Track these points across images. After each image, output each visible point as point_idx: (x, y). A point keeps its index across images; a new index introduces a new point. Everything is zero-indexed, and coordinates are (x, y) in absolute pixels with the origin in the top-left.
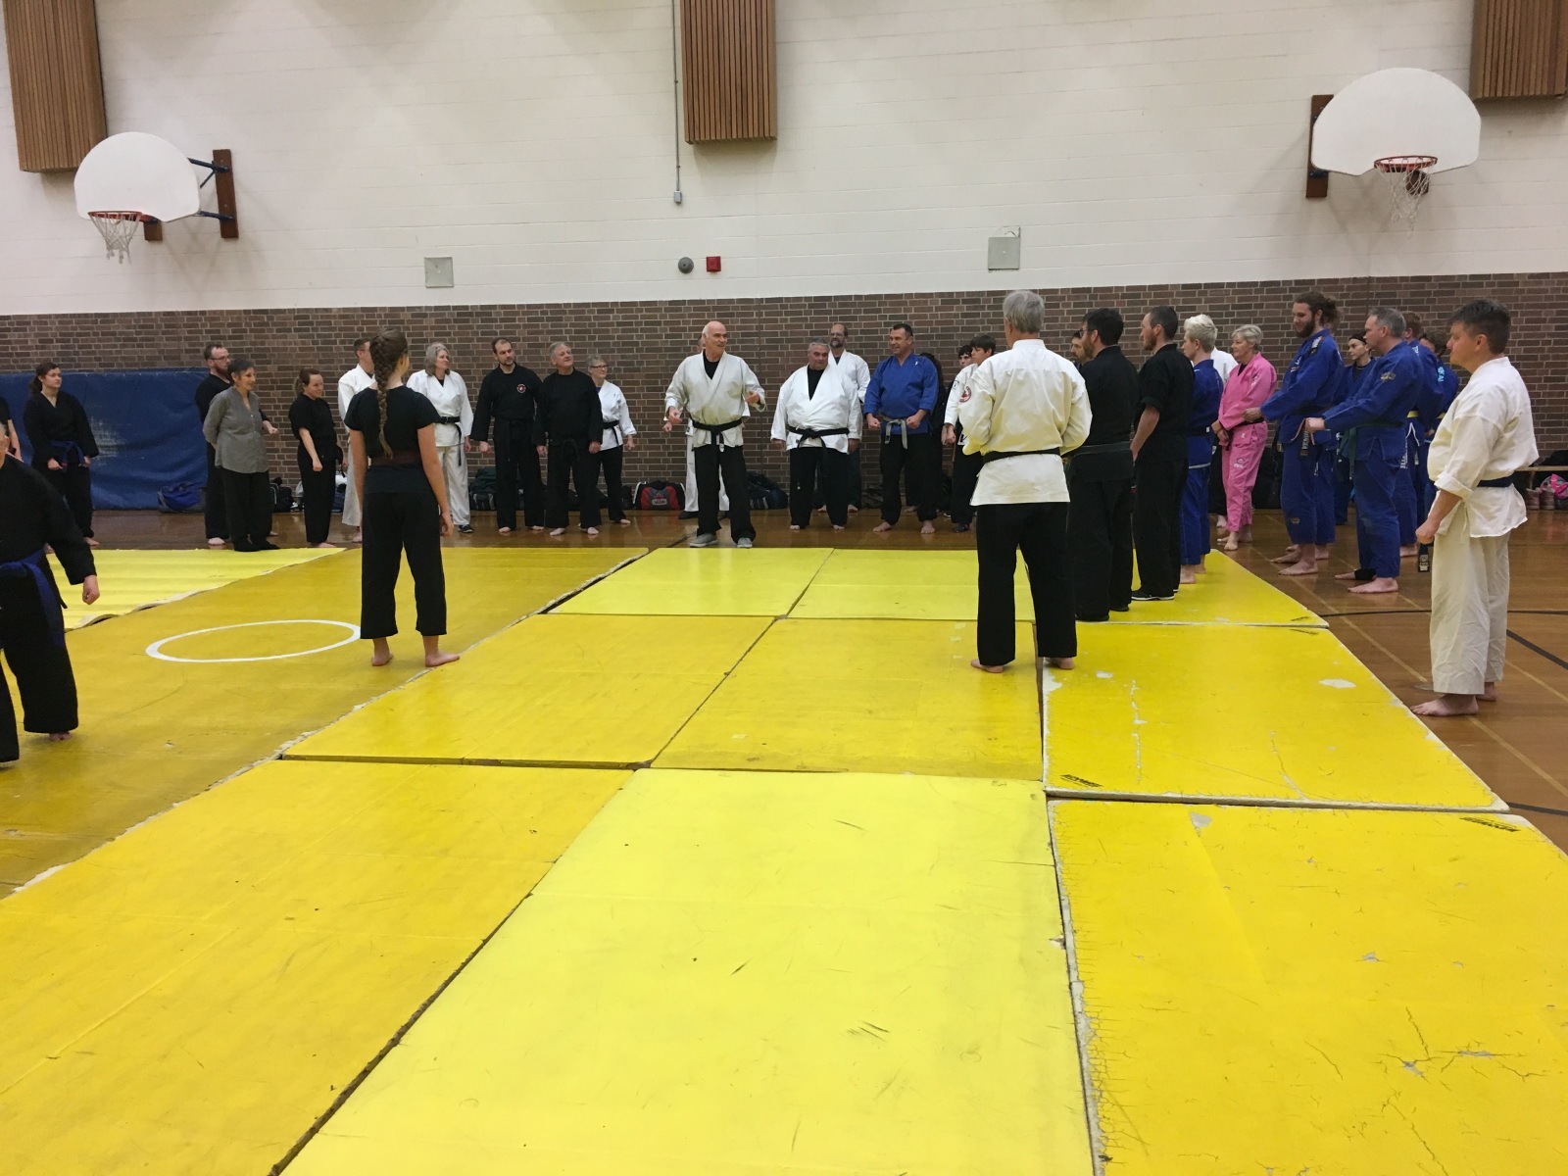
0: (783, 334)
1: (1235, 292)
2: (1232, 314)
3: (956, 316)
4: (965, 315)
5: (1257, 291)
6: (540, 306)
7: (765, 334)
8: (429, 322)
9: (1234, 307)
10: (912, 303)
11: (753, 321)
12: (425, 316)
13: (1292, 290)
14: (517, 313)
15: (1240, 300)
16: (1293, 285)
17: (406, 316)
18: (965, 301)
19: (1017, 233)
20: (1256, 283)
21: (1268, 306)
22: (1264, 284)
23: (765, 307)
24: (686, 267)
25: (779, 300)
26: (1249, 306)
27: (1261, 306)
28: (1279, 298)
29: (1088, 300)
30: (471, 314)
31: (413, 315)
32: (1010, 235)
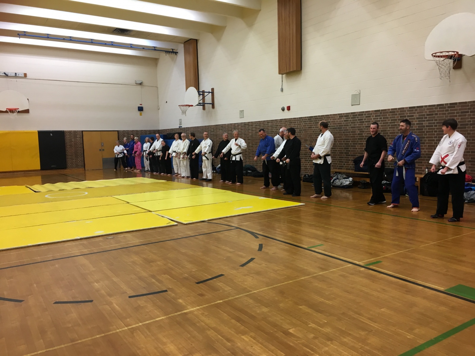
0: (303, 128)
1: (427, 109)
2: (426, 118)
3: (343, 121)
4: (345, 121)
5: (435, 108)
6: (257, 122)
7: (299, 128)
8: (240, 127)
9: (427, 115)
10: (332, 117)
11: (296, 124)
12: (239, 125)
13: (449, 107)
14: (253, 124)
15: (429, 112)
16: (449, 105)
17: (236, 125)
18: (345, 116)
19: (359, 92)
20: (435, 105)
21: (440, 114)
22: (438, 105)
23: (299, 120)
24: (283, 109)
25: (301, 118)
26: (433, 115)
27: (437, 114)
28: (443, 111)
29: (379, 114)
30: (246, 124)
31: (238, 125)
32: (358, 93)
